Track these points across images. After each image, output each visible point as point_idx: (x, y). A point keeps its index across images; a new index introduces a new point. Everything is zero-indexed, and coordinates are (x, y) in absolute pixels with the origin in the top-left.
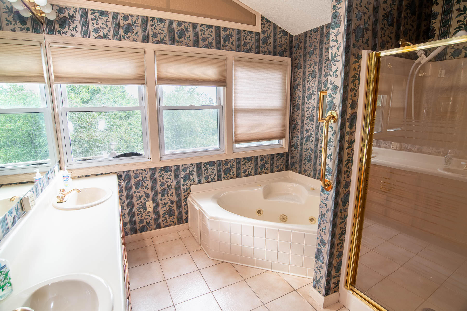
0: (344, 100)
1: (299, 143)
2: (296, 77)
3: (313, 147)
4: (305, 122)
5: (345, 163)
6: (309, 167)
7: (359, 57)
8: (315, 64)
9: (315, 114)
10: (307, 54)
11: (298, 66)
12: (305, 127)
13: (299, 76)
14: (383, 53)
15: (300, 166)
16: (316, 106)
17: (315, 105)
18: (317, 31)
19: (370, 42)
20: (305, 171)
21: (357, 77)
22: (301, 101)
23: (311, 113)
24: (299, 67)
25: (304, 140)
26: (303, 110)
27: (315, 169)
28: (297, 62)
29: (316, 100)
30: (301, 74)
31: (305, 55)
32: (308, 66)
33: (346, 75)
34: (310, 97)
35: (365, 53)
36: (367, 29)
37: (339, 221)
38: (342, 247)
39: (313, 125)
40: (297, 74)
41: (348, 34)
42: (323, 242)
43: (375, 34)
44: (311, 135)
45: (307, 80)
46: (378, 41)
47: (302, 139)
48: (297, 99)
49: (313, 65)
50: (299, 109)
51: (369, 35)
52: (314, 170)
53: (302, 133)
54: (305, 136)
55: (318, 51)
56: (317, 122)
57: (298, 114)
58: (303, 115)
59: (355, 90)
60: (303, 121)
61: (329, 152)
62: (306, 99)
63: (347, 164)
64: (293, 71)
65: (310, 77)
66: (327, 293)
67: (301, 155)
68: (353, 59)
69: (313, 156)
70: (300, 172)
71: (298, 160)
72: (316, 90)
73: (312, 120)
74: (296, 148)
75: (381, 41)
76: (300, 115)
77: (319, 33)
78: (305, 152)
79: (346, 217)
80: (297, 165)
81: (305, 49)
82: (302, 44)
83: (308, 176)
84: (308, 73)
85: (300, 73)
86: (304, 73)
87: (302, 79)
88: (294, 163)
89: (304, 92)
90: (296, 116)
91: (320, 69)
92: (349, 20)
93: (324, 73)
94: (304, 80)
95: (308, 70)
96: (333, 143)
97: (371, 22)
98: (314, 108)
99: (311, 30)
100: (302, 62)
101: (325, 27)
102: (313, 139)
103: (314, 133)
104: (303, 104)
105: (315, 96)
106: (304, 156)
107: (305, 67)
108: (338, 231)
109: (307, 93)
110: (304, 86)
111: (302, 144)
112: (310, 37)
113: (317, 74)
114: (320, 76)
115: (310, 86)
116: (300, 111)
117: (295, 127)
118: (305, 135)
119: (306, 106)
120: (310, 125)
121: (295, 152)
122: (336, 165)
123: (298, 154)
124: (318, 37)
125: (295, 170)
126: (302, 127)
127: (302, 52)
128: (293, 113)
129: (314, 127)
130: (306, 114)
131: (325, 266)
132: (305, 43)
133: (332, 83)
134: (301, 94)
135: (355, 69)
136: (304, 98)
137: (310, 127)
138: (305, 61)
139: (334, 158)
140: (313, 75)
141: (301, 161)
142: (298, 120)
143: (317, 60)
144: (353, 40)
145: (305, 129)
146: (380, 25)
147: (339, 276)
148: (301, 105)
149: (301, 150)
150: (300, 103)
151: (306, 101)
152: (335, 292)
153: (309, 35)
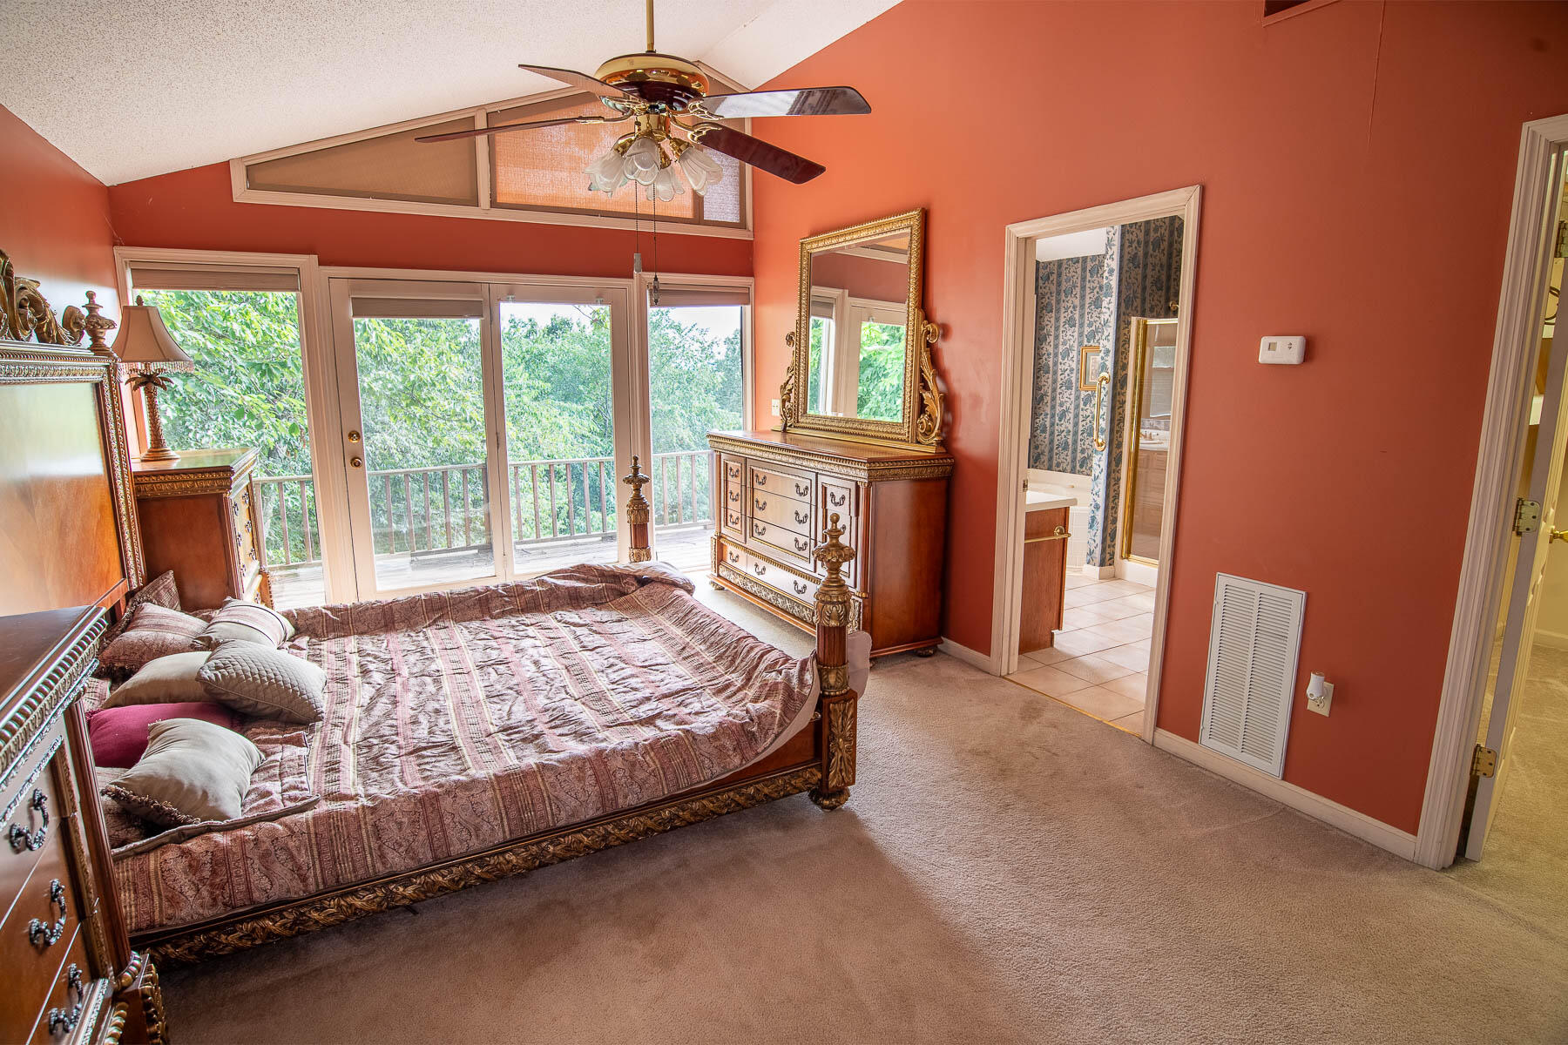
0: (1116, 363)
1: (1048, 424)
2: (1044, 324)
3: (1071, 427)
4: (1059, 391)
5: (1116, 422)
6: (1065, 457)
7: (1129, 323)
8: (1074, 307)
9: (1074, 380)
10: (1062, 291)
11: (1046, 307)
12: (1058, 398)
13: (1048, 323)
14: (1151, 322)
15: (1051, 459)
16: (1075, 368)
17: (1074, 365)
18: (1078, 262)
19: (1139, 309)
20: (1058, 465)
21: (1127, 341)
22: (1051, 360)
23: (1067, 377)
24: (1049, 309)
25: (1057, 418)
26: (1055, 373)
27: (1074, 459)
28: (1045, 301)
29: (1075, 359)
30: (1053, 320)
31: (1059, 293)
32: (1063, 310)
33: (1117, 340)
34: (1067, 353)
35: (1134, 320)
36: (1136, 297)
37: (1113, 483)
38: (1116, 512)
39: (1071, 394)
40: (1045, 319)
41: (1119, 305)
42: (1097, 507)
43: (1144, 300)
44: (1068, 409)
45: (1062, 329)
46: (1148, 306)
47: (1053, 416)
48: (1046, 356)
49: (1071, 309)
50: (1048, 372)
51: (1138, 302)
52: (1072, 461)
53: (1053, 407)
54: (1057, 412)
55: (1078, 289)
56: (1077, 390)
57: (1047, 381)
58: (1055, 381)
59: (1126, 352)
60: (1054, 390)
61: (1101, 413)
62: (1060, 356)
63: (1119, 424)
64: (1040, 314)
65: (1067, 326)
66: (1102, 564)
67: (1052, 442)
68: (1123, 326)
69: (1070, 441)
70: (1050, 469)
71: (1047, 450)
72: (1076, 345)
73: (1069, 388)
74: (1044, 431)
75: (1149, 306)
76: (1050, 381)
77: (1080, 265)
78: (1058, 435)
79: (1119, 479)
80: (1045, 458)
81: (1059, 284)
82: (1055, 276)
83: (1064, 471)
84: (1063, 320)
85: (1049, 320)
86: (1057, 319)
87: (1053, 327)
88: (1039, 455)
89: (1056, 346)
90: (1043, 383)
91: (1082, 316)
92: (1120, 292)
93: (1087, 322)
94: (1057, 328)
95: (1062, 316)
96: (1105, 404)
97: (1140, 291)
98: (1072, 370)
99: (1069, 260)
100: (1053, 302)
101: (1089, 260)
102: (1070, 416)
103: (1072, 407)
104: (1055, 364)
105: (1075, 353)
106: (1056, 442)
107: (1058, 311)
108: (1112, 494)
109: (1061, 348)
110: (1057, 337)
111: (1052, 425)
112: (1066, 268)
113: (1077, 322)
114: (1082, 325)
115: (1066, 338)
116: (1050, 376)
117: (1042, 399)
118: (1058, 410)
119: (1060, 367)
120: (1066, 395)
121: (1041, 438)
122: (1109, 425)
123: (1047, 441)
124: (1079, 271)
125: (1042, 467)
126: (1054, 399)
127: (1054, 288)
128: (1038, 377)
129: (1073, 397)
130: (1059, 379)
131: (1099, 534)
132: (1059, 275)
133: (1104, 347)
134: (1051, 350)
135: (1125, 334)
136: (1056, 355)
137: (1067, 398)
138: (1058, 302)
139: (1107, 416)
140: (1071, 322)
141: (1051, 450)
142: (1046, 388)
143: (1077, 302)
144: (1123, 309)
145: (1058, 402)
146: (1148, 291)
147: (1114, 546)
148: (1051, 366)
149: (1052, 433)
150: (1051, 364)
151: (1060, 360)
152: (1110, 565)
153: (1065, 266)
